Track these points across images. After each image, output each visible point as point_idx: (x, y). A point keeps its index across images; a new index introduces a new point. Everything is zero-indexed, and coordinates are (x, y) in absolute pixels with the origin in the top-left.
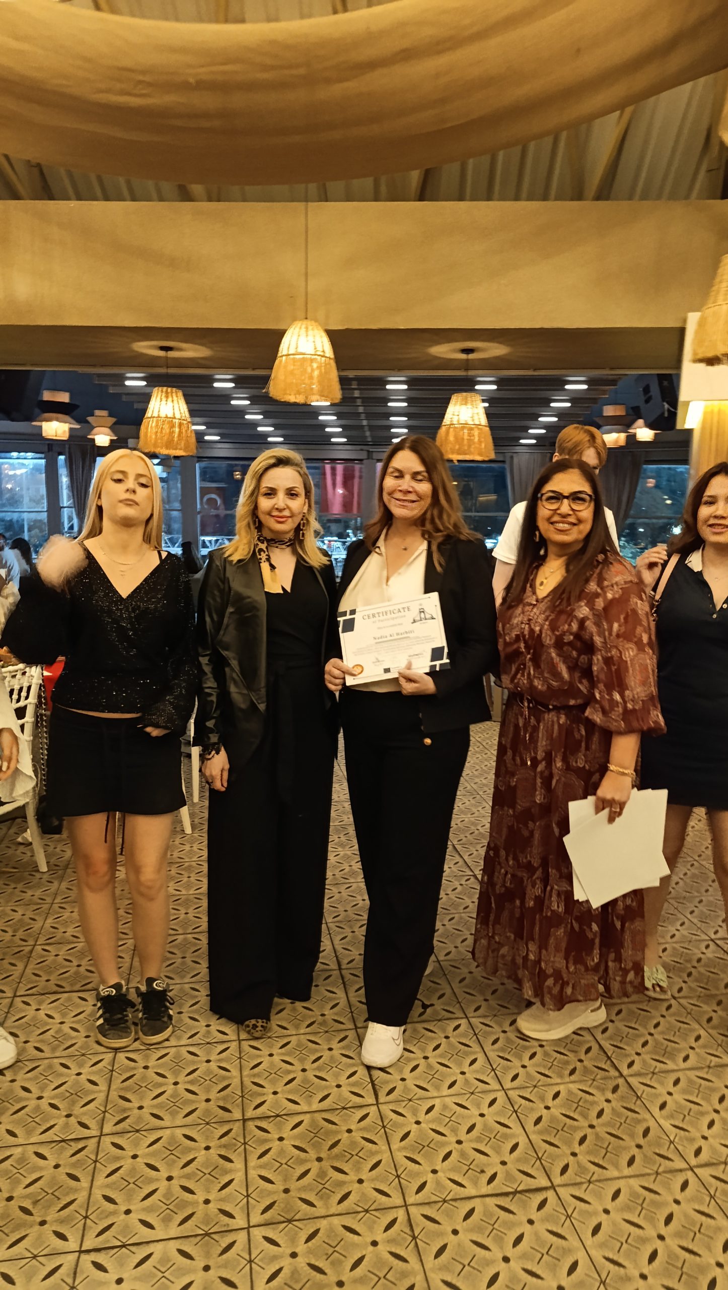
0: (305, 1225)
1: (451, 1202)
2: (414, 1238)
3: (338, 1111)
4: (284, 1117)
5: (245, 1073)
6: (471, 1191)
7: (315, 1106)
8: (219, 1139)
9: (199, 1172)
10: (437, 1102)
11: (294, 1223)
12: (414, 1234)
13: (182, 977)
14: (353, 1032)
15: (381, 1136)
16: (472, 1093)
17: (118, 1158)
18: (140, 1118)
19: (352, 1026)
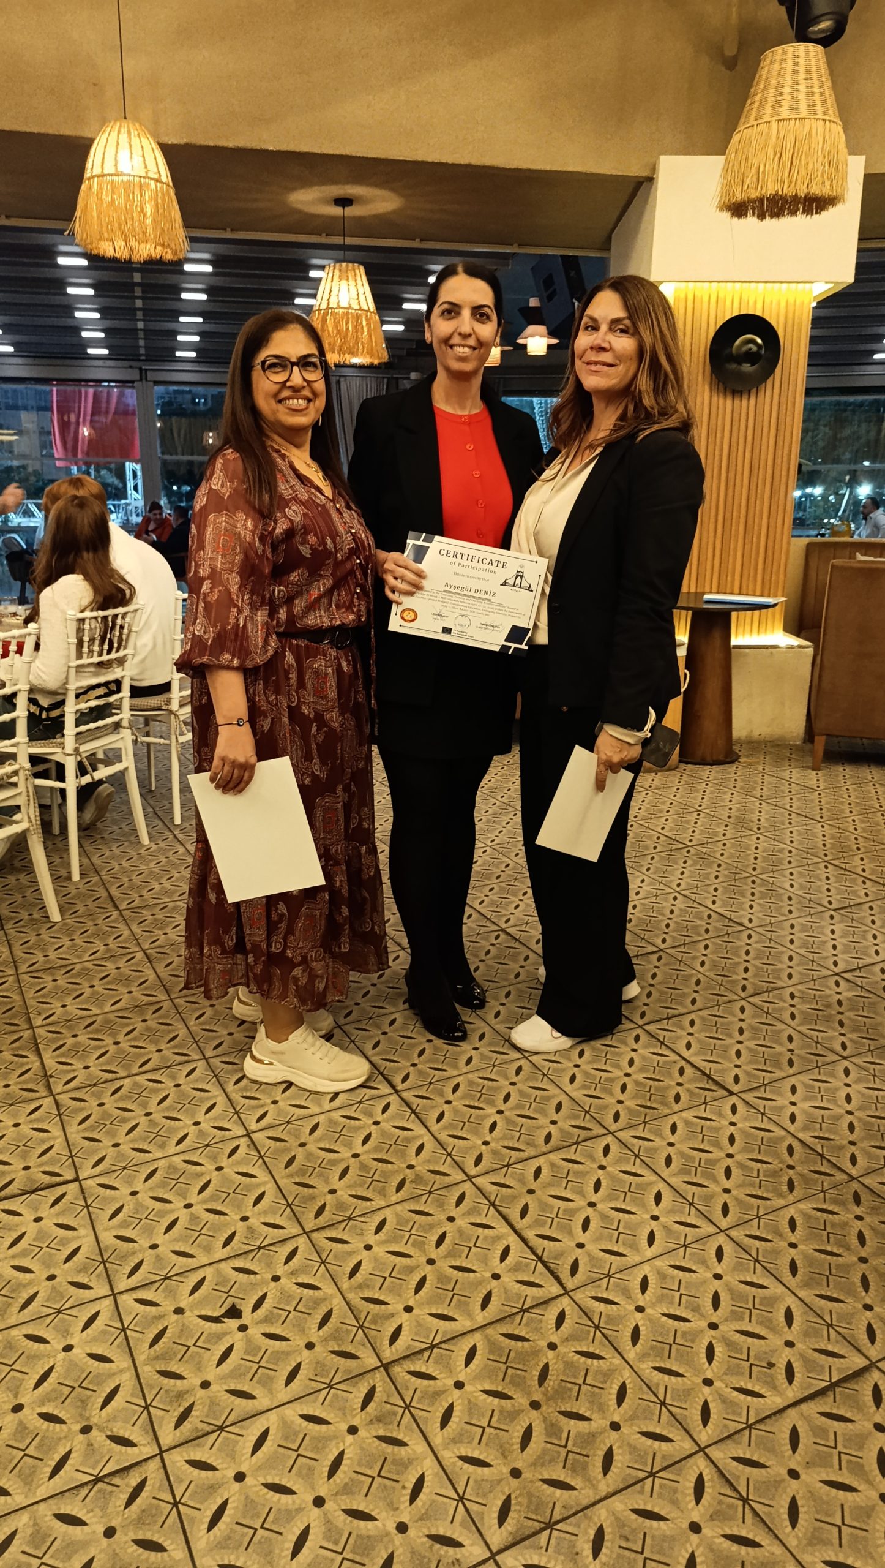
0: (578, 1526)
1: (758, 1426)
2: (745, 1501)
3: (519, 1317)
4: (443, 1346)
5: (345, 1284)
6: (774, 1401)
7: (481, 1318)
8: (363, 1408)
9: (363, 1478)
10: (646, 1269)
11: (558, 1527)
12: (741, 1495)
13: (162, 1146)
14: (468, 1185)
15: (601, 1343)
16: (685, 1245)
17: (212, 1488)
18: (213, 1403)
19: (462, 1177)
